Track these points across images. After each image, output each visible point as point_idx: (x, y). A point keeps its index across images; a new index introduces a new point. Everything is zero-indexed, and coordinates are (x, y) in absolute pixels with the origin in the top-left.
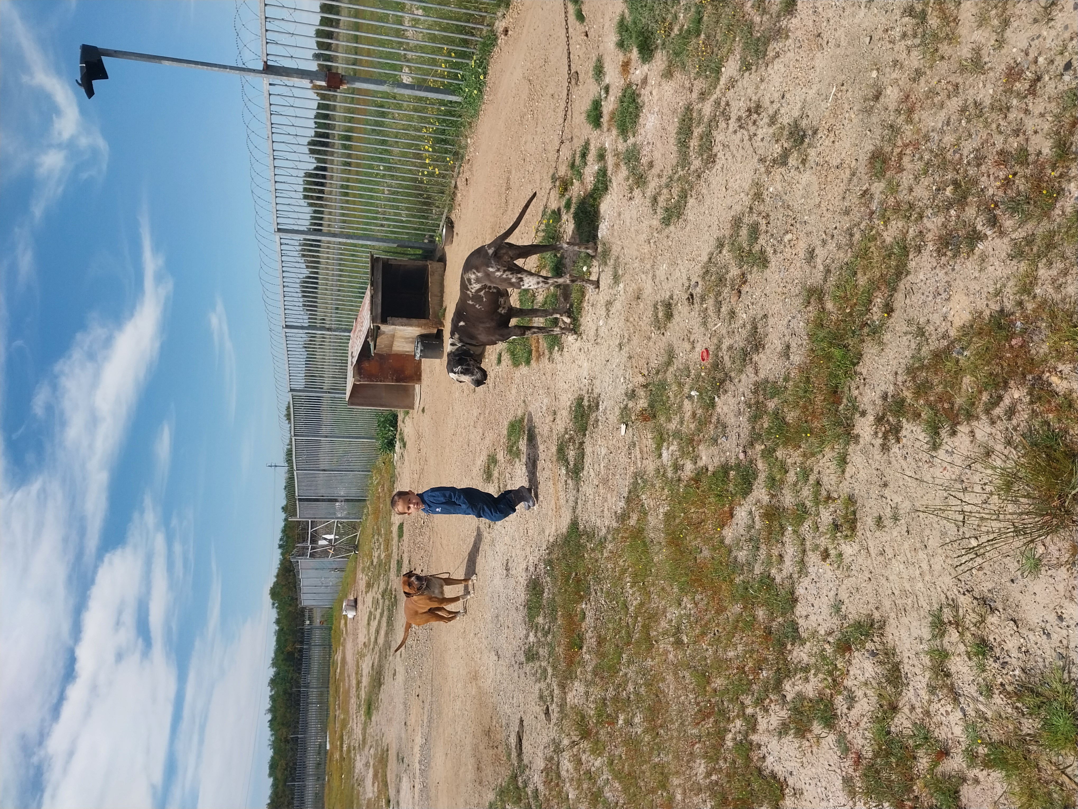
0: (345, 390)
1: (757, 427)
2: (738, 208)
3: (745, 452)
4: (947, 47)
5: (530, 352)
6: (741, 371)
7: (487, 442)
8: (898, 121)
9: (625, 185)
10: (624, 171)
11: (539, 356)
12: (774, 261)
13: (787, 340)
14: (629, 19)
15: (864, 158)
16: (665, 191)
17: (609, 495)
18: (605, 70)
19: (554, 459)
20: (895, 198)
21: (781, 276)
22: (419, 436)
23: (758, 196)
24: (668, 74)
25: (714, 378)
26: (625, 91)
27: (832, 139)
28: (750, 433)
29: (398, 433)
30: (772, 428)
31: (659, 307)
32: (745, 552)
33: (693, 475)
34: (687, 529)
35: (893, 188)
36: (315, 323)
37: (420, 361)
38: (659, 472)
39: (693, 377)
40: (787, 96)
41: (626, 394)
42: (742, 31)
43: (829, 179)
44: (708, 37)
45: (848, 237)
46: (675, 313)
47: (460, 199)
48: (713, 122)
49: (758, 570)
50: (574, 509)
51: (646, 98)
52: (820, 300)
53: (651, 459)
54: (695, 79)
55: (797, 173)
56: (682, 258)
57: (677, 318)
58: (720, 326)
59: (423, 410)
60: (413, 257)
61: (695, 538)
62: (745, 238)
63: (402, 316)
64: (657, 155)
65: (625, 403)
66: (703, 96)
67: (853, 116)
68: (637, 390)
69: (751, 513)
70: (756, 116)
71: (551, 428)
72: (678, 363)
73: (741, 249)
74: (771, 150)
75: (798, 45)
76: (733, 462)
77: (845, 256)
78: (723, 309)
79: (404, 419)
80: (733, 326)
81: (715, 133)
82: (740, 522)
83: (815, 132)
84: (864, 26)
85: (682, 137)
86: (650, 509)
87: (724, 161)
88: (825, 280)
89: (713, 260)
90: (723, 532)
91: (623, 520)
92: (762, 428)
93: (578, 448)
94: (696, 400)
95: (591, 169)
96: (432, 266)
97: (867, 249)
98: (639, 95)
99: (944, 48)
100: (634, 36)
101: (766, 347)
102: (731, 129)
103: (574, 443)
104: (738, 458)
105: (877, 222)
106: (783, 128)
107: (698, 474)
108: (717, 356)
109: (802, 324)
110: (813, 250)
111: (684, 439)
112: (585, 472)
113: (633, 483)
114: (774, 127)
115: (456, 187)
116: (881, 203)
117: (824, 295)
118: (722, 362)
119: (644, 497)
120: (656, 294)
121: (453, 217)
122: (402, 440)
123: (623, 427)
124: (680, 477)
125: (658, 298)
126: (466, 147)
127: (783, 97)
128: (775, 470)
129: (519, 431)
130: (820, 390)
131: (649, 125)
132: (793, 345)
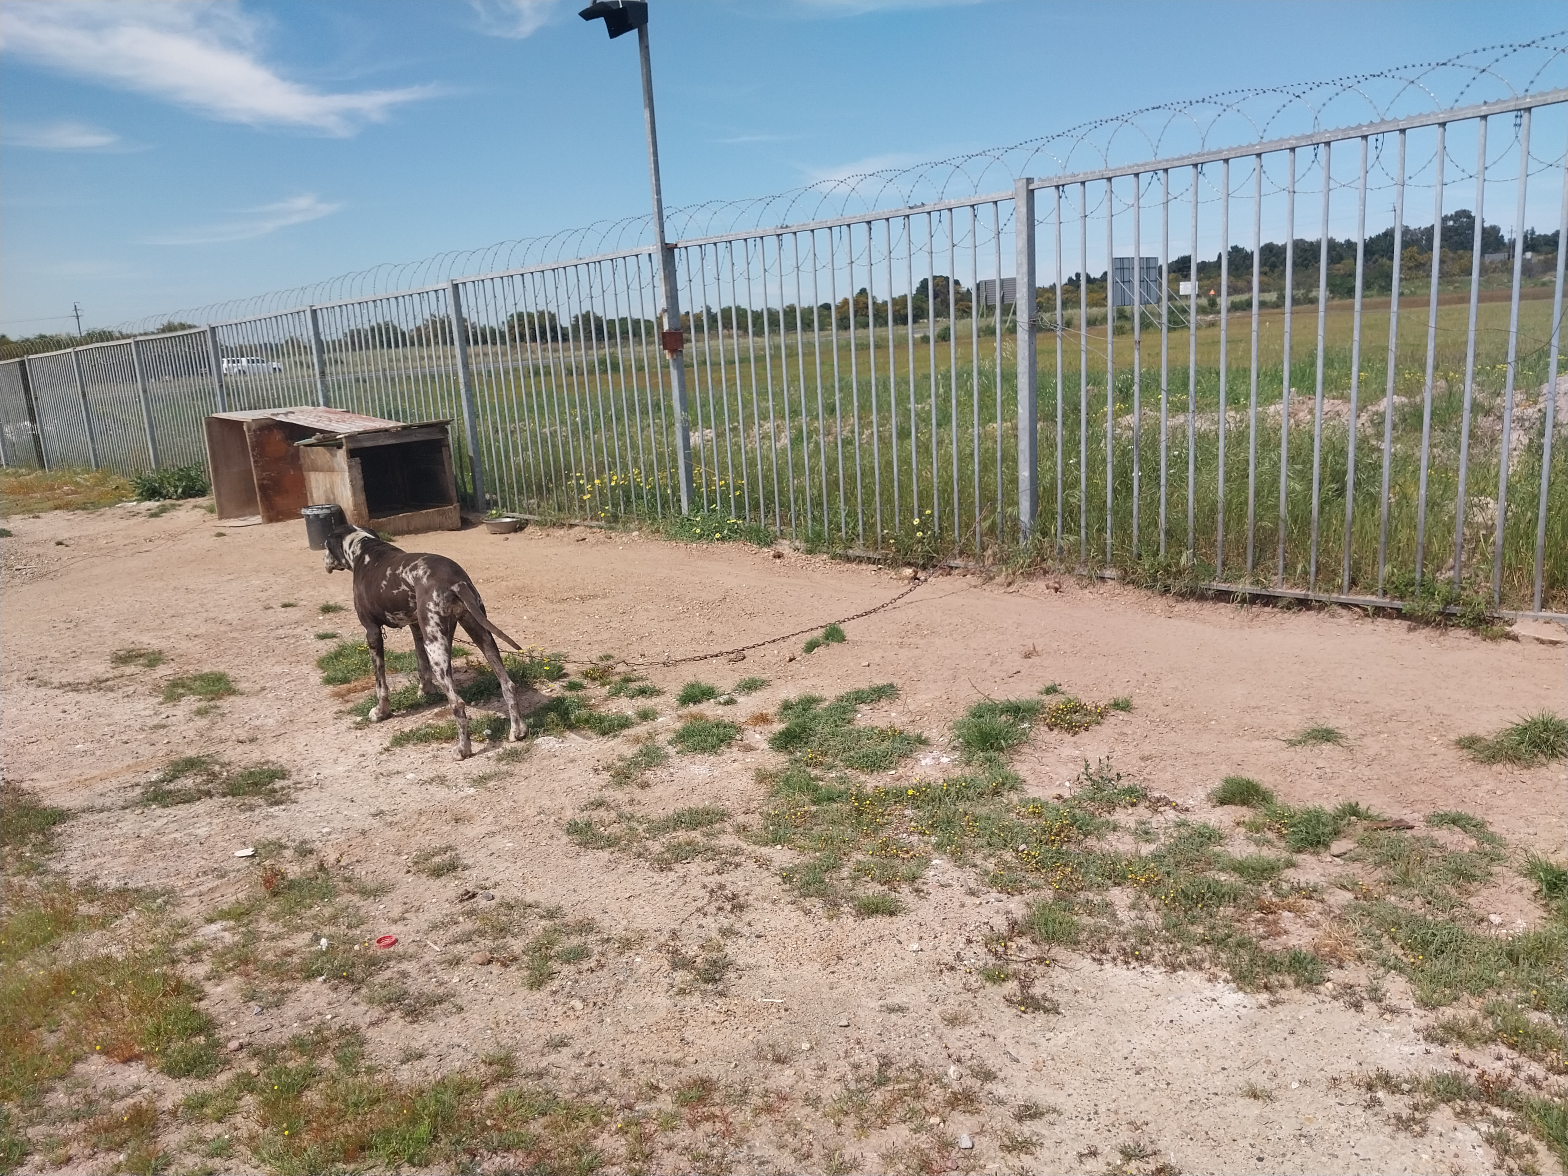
0: (230, 410)
1: (286, 1053)
2: (606, 922)
3: (241, 1047)
4: (852, 1125)
5: (346, 681)
6: (371, 1001)
7: (184, 645)
8: (755, 1098)
9: (612, 758)
10: (630, 751)
11: (342, 696)
12: (541, 996)
13: (430, 1051)
14: (819, 709)
15: (699, 1071)
16: (613, 815)
17: (124, 859)
18: (754, 694)
19: (174, 757)
20: (656, 1131)
21: (522, 1013)
22: (173, 537)
23: (626, 944)
24: (762, 777)
25: (353, 965)
26: (732, 725)
27: (717, 1020)
28: (274, 1046)
29: (173, 502)
30: (288, 1075)
31: (448, 854)
32: (65, 1102)
33: (186, 979)
34: (88, 997)
35: (668, 1123)
36: (329, 351)
37: (301, 516)
38: (181, 927)
39: (350, 935)
40: (761, 941)
41: (304, 842)
42: (828, 857)
43: (665, 1033)
44: (814, 816)
45: (593, 1086)
46: (444, 880)
47: (557, 535)
48: (712, 853)
49: (35, 1133)
50: (90, 810)
51: (728, 755)
52: (497, 1079)
53: (203, 908)
54: (761, 813)
55: (666, 987)
56: (525, 866)
57: (435, 884)
58: (434, 949)
59: (220, 535)
60: (459, 481)
61: (75, 1016)
62: (566, 946)
63: (365, 478)
64: (659, 790)
65: (289, 844)
66: (741, 830)
67: (750, 1037)
68: (314, 857)
69: (138, 1088)
70: (729, 907)
71: (226, 740)
72: (367, 906)
73: (551, 944)
74: (690, 942)
75: (824, 935)
76: (221, 1034)
77: (565, 1091)
78: (460, 947)
79: (201, 507)
80: (438, 968)
81: (698, 859)
82: (118, 1077)
83: (722, 994)
84: (860, 1012)
85: (687, 818)
86: (114, 931)
87: (664, 883)
88: (527, 1076)
89: (528, 911)
90: (96, 1056)
91: (84, 893)
92: (286, 1061)
93: (199, 791)
94: (313, 949)
95: (626, 707)
96: (453, 511)
97: (580, 1118)
98: (729, 745)
99: (851, 1122)
100: (800, 720)
101: (415, 1026)
102: (707, 880)
103: (208, 782)
104: (229, 1040)
105: (619, 1118)
106: (720, 948)
107: (189, 987)
108: (389, 959)
109: (458, 1064)
110: (566, 1045)
111: (245, 950)
112: (159, 811)
113: (156, 892)
114: (719, 937)
115: (572, 526)
116: (646, 1115)
117: (506, 1082)
118: (380, 969)
119: (133, 914)
120: (467, 845)
121: (529, 529)
122: (163, 510)
123: (249, 852)
124: (179, 961)
125: (462, 849)
126: (627, 531)
127: (758, 937)
128: (219, 1103)
129: (211, 692)
130: (362, 1126)
131: (695, 769)
132: (425, 1063)
